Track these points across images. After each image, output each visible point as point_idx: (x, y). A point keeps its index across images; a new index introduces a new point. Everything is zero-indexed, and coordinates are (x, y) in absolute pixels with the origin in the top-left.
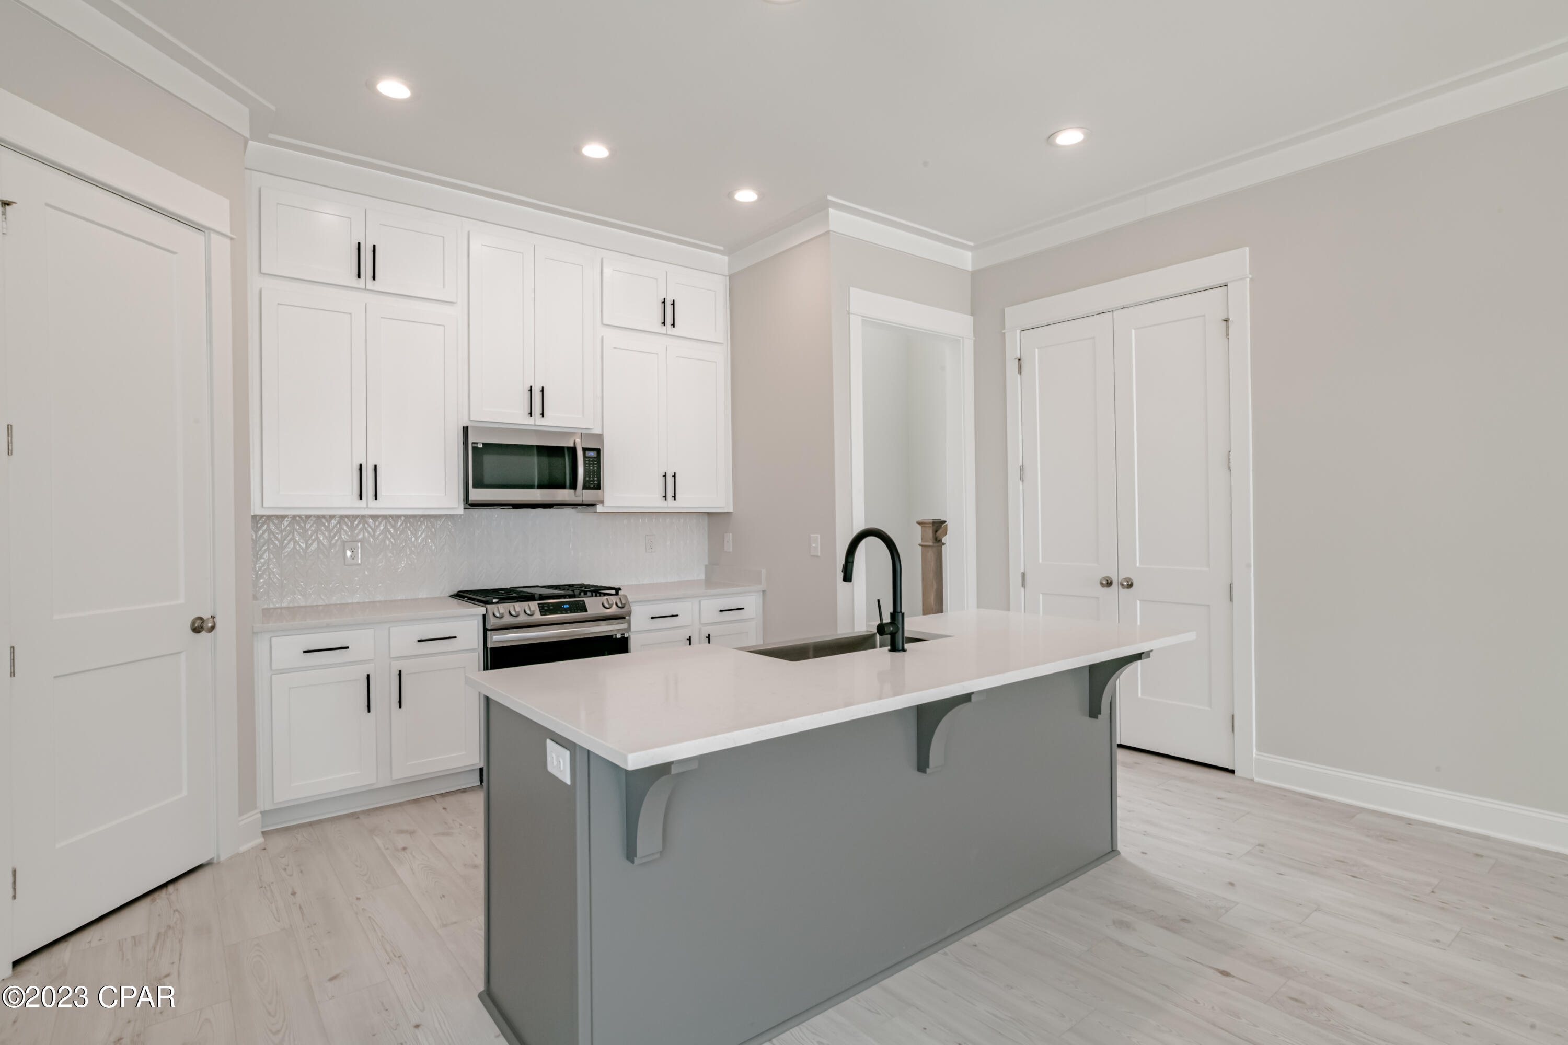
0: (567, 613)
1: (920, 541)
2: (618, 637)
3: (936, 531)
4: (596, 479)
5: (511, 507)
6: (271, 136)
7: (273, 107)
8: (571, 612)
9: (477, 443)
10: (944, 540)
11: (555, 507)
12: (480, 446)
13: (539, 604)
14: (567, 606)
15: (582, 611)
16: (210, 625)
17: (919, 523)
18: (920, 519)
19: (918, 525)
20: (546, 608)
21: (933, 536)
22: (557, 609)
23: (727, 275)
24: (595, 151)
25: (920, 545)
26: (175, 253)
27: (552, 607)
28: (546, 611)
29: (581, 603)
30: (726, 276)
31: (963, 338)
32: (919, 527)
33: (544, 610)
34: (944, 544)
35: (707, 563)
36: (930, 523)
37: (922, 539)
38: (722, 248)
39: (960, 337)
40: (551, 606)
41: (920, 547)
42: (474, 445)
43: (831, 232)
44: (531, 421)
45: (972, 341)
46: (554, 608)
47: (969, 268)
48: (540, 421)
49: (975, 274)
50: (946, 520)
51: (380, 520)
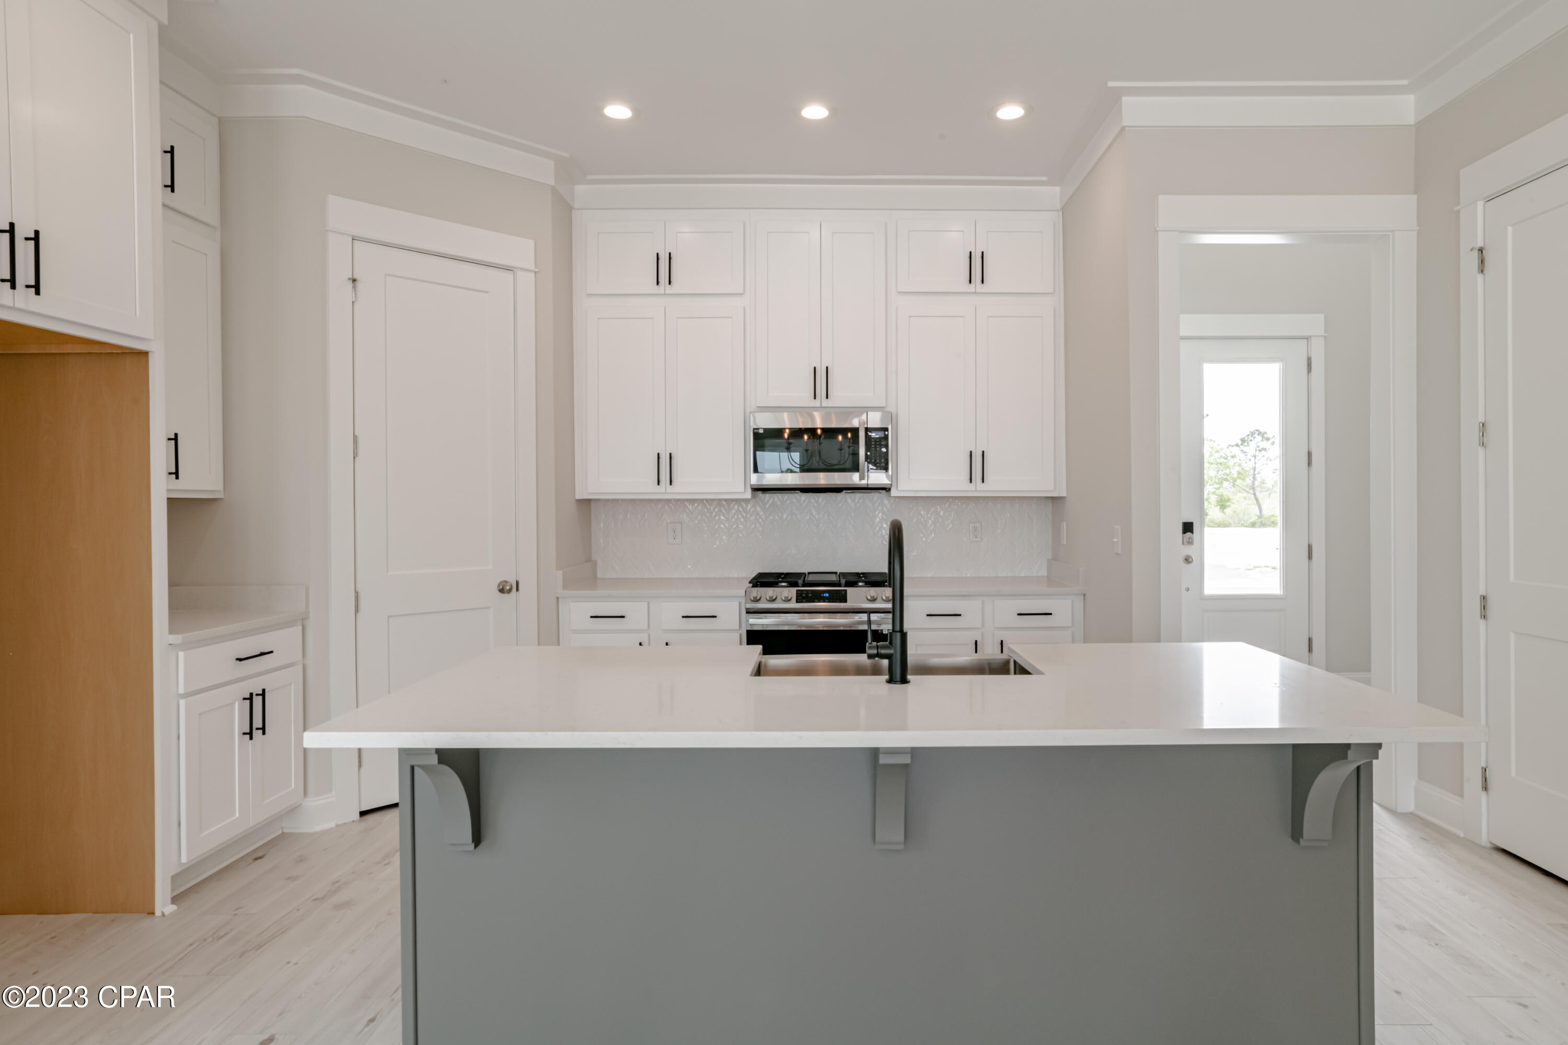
0: (824, 602)
2: (884, 633)
4: (883, 460)
5: (798, 491)
6: (589, 177)
7: (567, 155)
8: (830, 602)
9: (758, 429)
11: (844, 491)
12: (761, 431)
13: (797, 591)
14: (827, 595)
15: (841, 602)
16: (508, 588)
20: (804, 595)
22: (817, 597)
23: (1059, 209)
24: (815, 112)
26: (487, 292)
27: (810, 595)
28: (803, 598)
29: (843, 592)
30: (1058, 211)
31: (1393, 231)
33: (801, 597)
35: (1050, 557)
38: (1045, 179)
39: (1389, 231)
40: (810, 593)
42: (755, 431)
43: (1127, 128)
44: (817, 403)
45: (1416, 233)
46: (812, 596)
47: (1411, 120)
48: (826, 403)
49: (1420, 126)
51: (696, 504)
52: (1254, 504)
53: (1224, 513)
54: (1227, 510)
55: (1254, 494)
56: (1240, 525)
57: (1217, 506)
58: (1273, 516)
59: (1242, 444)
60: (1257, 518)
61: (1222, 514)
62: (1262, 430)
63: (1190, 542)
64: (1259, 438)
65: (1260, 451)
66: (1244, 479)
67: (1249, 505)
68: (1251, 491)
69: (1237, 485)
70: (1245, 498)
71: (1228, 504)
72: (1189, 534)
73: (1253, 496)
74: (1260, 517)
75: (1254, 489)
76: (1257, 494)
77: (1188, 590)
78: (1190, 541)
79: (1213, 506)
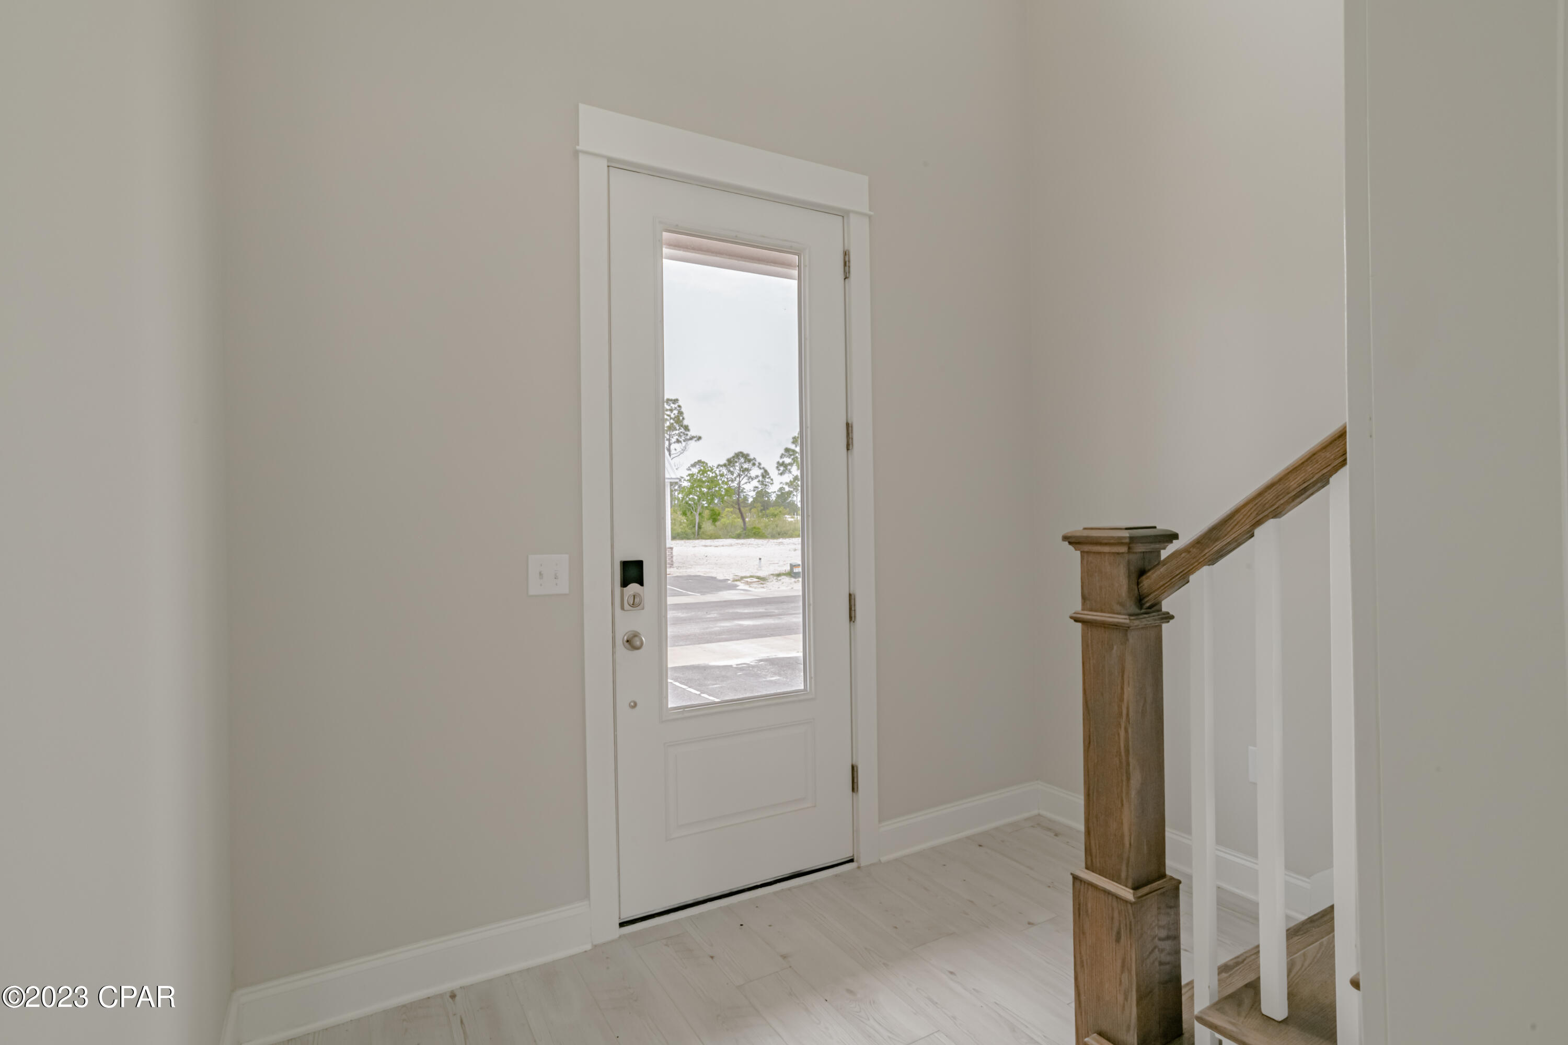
1: (1076, 605)
3: (1142, 573)
10: (1167, 605)
17: (1073, 541)
18: (1076, 528)
19: (1071, 548)
21: (1130, 590)
25: (1076, 620)
32: (1075, 555)
34: (1168, 617)
36: (1119, 542)
37: (1084, 598)
41: (1079, 625)
50: (1175, 530)
52: (739, 518)
53: (716, 526)
54: (718, 523)
55: (739, 509)
56: (728, 537)
57: (709, 519)
58: (755, 528)
59: (729, 465)
60: (742, 530)
61: (713, 527)
62: (745, 452)
63: (636, 603)
64: (742, 460)
65: (743, 471)
66: (730, 496)
67: (735, 518)
68: (737, 506)
69: (725, 501)
70: (731, 512)
71: (719, 517)
72: (634, 587)
73: (738, 510)
74: (745, 529)
75: (739, 504)
76: (742, 509)
77: (634, 705)
78: (637, 600)
79: (705, 519)
